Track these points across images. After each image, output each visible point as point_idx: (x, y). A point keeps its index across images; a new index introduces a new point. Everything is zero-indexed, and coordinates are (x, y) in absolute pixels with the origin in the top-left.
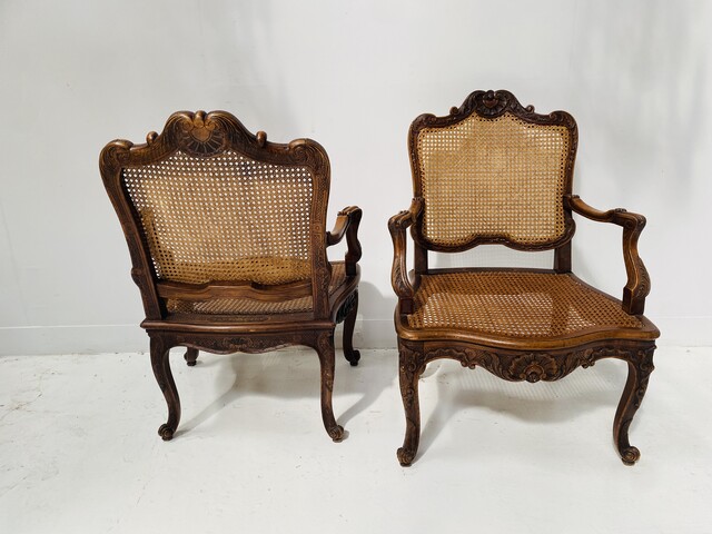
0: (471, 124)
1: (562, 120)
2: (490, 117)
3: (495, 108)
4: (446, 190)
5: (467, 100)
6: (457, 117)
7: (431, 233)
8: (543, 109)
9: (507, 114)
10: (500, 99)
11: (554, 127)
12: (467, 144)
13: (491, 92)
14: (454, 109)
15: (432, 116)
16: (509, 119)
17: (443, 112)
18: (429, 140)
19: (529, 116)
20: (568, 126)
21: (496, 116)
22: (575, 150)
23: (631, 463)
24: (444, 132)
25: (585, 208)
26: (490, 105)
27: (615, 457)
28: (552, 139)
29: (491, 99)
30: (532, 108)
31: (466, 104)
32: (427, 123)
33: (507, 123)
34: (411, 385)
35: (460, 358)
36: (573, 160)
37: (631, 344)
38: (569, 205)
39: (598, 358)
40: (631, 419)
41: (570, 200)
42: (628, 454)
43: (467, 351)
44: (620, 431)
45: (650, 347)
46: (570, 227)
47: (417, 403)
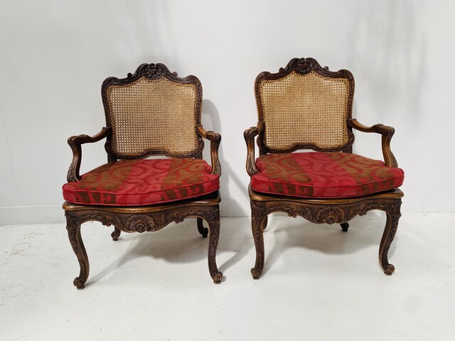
0: (292, 78)
1: (345, 75)
2: (302, 74)
3: (306, 68)
4: (277, 117)
5: (289, 64)
6: (283, 73)
7: (269, 143)
8: (334, 69)
9: (313, 71)
10: (308, 63)
11: (341, 79)
12: (289, 90)
13: (303, 59)
14: (281, 69)
15: (269, 73)
16: (314, 75)
17: (275, 71)
18: (267, 87)
19: (326, 73)
20: (348, 78)
21: (306, 73)
22: (353, 92)
23: (390, 274)
24: (276, 83)
25: (359, 126)
26: (302, 66)
27: (380, 271)
28: (339, 87)
29: (303, 63)
30: (327, 68)
31: (288, 66)
32: (265, 77)
33: (312, 77)
34: (259, 228)
35: (287, 211)
36: (352, 98)
37: (388, 201)
38: (351, 124)
39: (368, 210)
40: (389, 247)
41: (351, 122)
42: (388, 269)
43: (292, 206)
44: (383, 255)
45: (398, 202)
46: (352, 138)
47: (263, 239)
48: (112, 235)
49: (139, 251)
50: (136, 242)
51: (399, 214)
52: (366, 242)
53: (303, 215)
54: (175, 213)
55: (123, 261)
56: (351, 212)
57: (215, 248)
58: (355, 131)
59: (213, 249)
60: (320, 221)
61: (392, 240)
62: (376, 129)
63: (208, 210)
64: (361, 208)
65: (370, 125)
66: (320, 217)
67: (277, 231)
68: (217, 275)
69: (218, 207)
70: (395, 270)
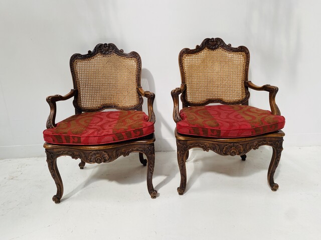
0: (205, 52)
1: (243, 50)
2: (213, 49)
3: (215, 45)
4: (195, 80)
5: (203, 42)
6: (199, 49)
7: (189, 99)
8: (235, 45)
9: (220, 48)
10: (217, 42)
11: (240, 53)
12: (204, 61)
13: (213, 39)
14: (198, 46)
15: (189, 49)
16: (221, 50)
17: (193, 47)
18: (187, 59)
19: (229, 48)
20: (245, 52)
21: (215, 49)
22: (249, 62)
23: (275, 190)
24: (194, 56)
25: (253, 86)
26: (212, 44)
27: (269, 188)
28: (239, 58)
29: (213, 42)
30: (230, 45)
31: (202, 44)
32: (186, 52)
33: (220, 51)
34: (182, 159)
35: (202, 147)
36: (248, 66)
37: (273, 139)
38: (247, 85)
39: (259, 145)
40: (274, 172)
41: (248, 83)
42: (274, 186)
43: (205, 144)
44: (270, 177)
45: (281, 140)
46: (248, 94)
47: (185, 167)
48: (80, 165)
49: (99, 176)
50: (96, 169)
51: (281, 148)
52: (259, 168)
53: (214, 149)
54: (123, 149)
55: (88, 183)
56: (248, 147)
57: (152, 173)
58: (250, 90)
59: (150, 174)
60: (226, 154)
61: (277, 167)
62: (265, 88)
63: (146, 147)
64: (255, 144)
65: (260, 85)
66: (225, 151)
67: (196, 161)
68: (153, 192)
69: (153, 144)
70: (279, 188)
